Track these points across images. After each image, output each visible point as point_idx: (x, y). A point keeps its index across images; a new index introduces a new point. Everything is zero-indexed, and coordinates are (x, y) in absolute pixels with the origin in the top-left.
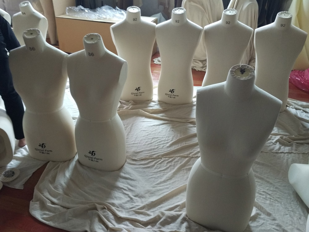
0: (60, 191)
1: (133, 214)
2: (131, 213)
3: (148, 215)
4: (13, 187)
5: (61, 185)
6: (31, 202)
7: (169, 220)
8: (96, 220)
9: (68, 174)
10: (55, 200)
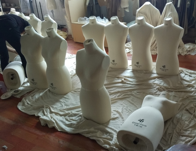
0: (34, 100)
1: (59, 111)
2: (58, 111)
3: (65, 112)
4: (16, 97)
5: (35, 97)
6: (19, 103)
7: (73, 115)
8: (41, 111)
9: (41, 94)
10: (29, 103)
